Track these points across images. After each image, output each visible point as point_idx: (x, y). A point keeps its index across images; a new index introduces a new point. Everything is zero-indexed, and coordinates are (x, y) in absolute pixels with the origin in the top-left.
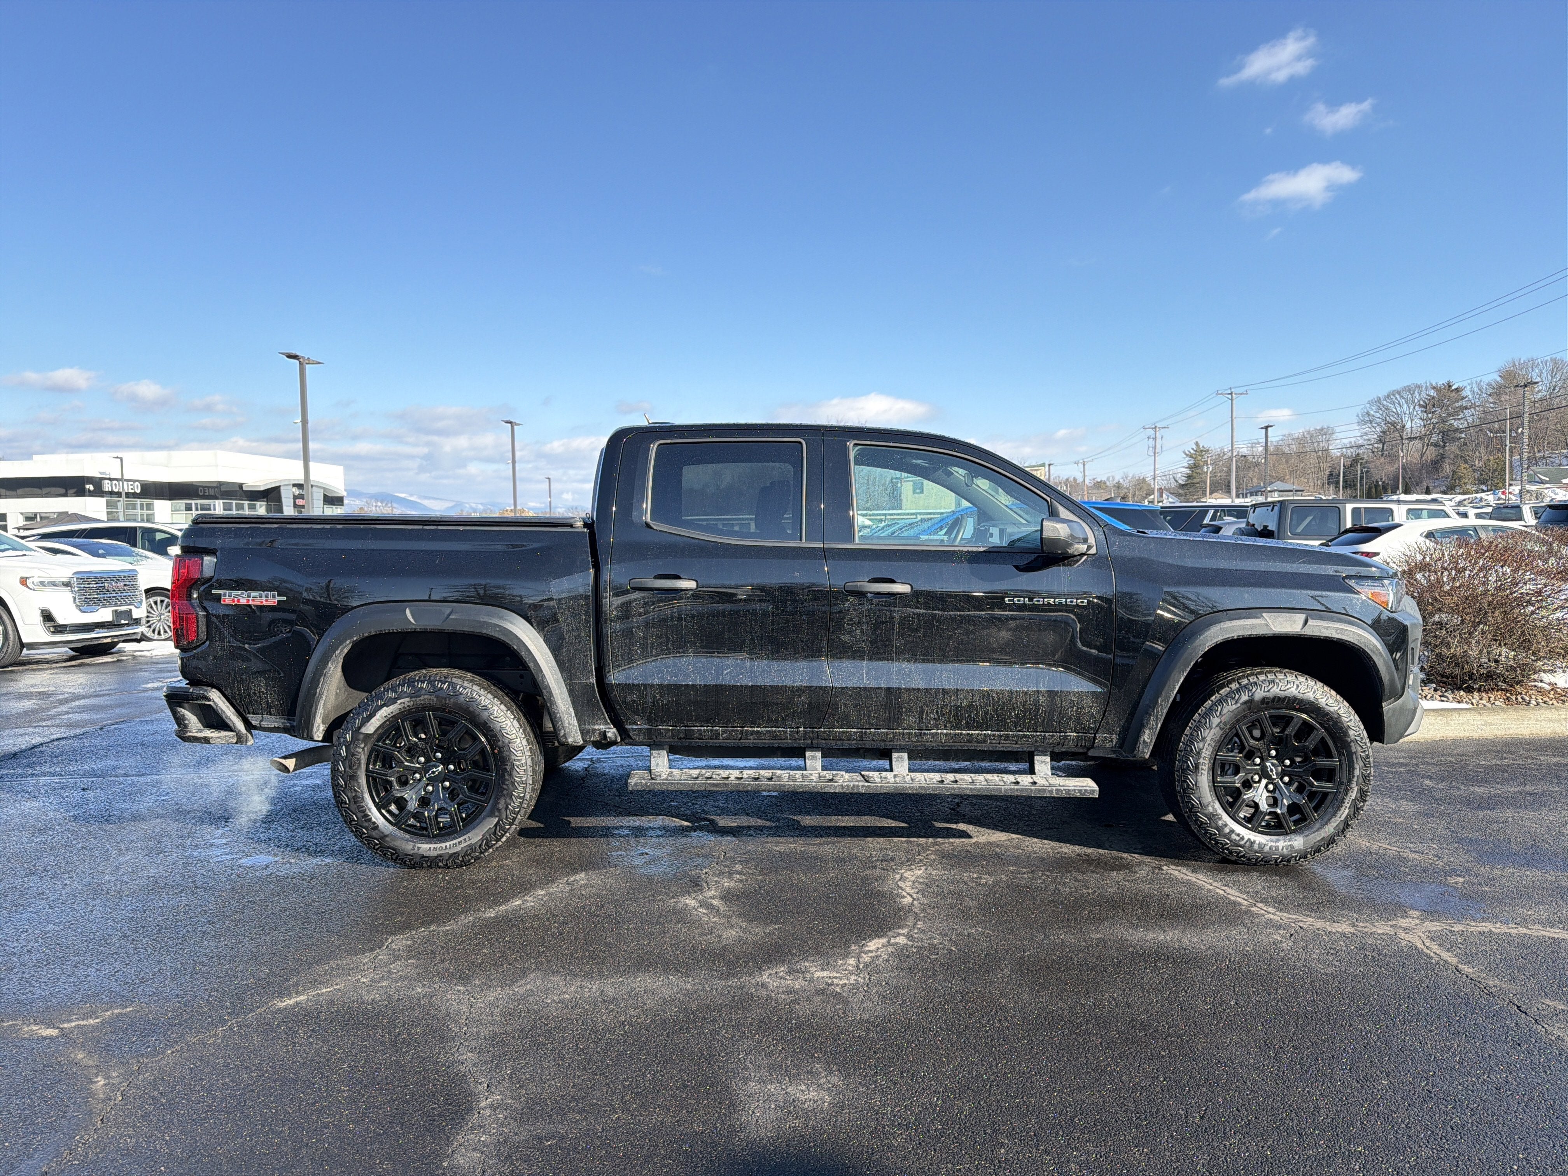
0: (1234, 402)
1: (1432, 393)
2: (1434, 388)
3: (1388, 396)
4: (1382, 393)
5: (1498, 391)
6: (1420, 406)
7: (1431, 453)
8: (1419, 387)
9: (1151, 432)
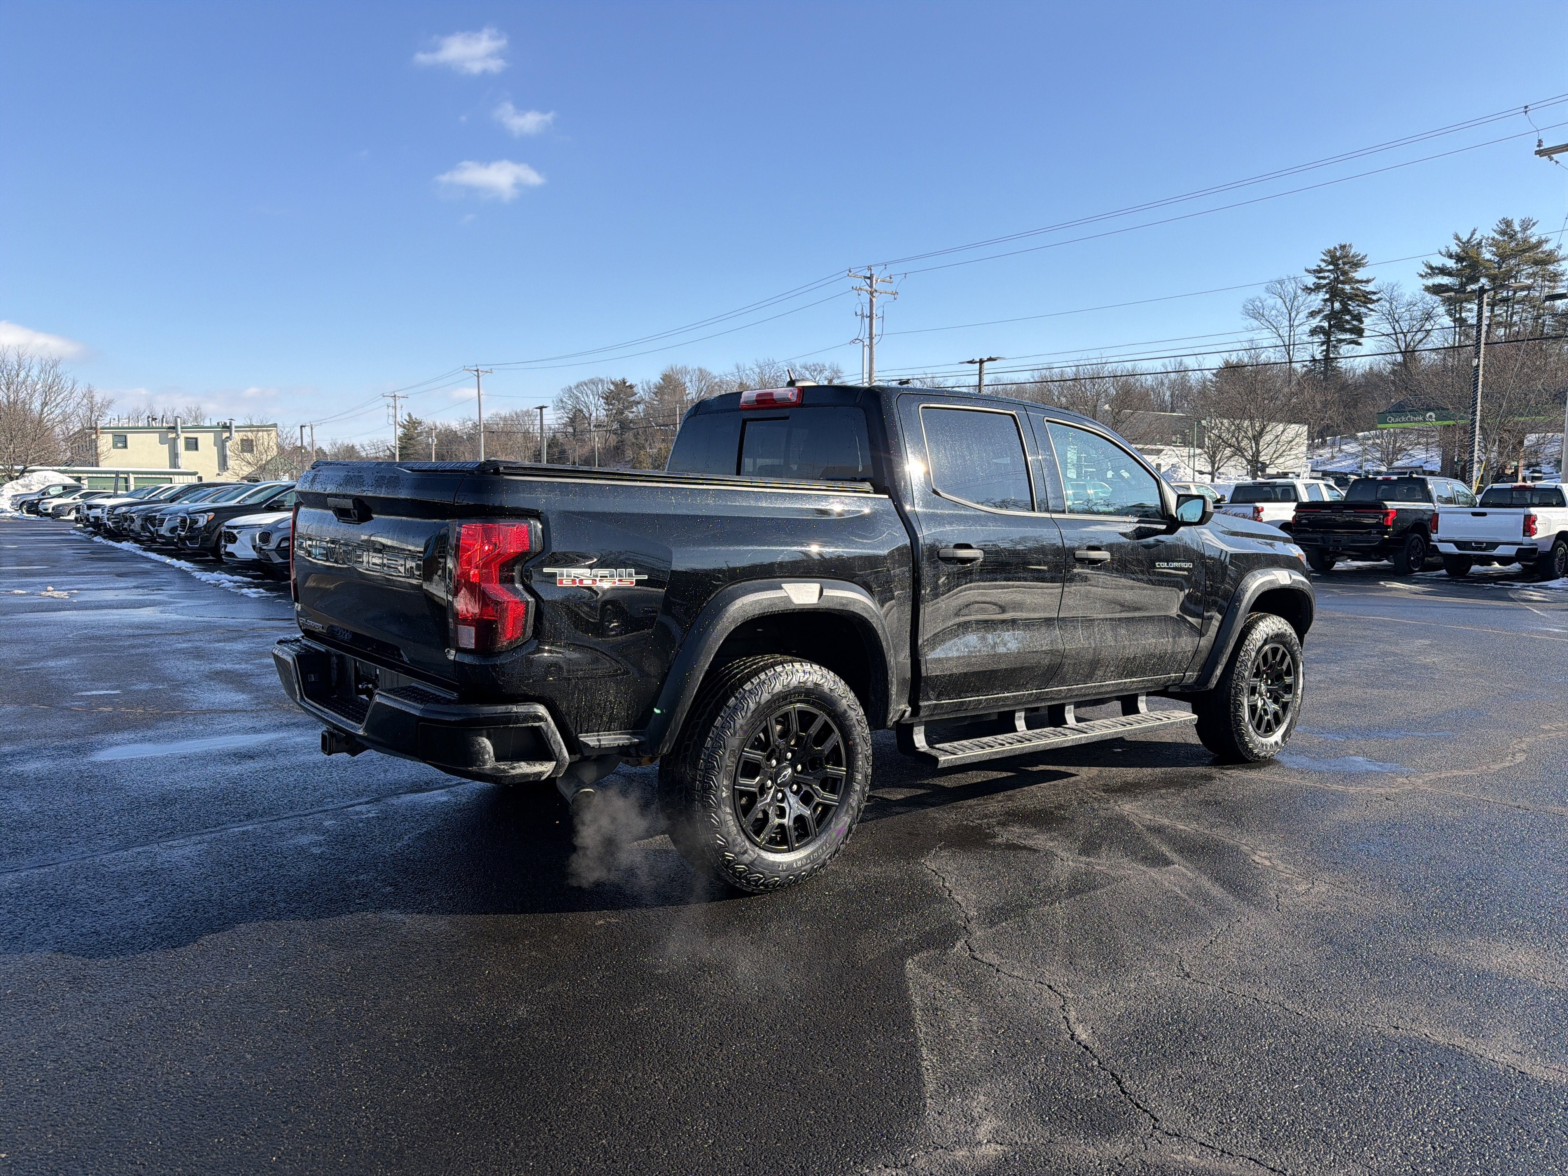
0: (481, 379)
1: (612, 387)
2: (612, 383)
3: (577, 387)
4: (573, 385)
5: (660, 391)
6: (602, 397)
7: (613, 440)
8: (601, 381)
9: (391, 400)
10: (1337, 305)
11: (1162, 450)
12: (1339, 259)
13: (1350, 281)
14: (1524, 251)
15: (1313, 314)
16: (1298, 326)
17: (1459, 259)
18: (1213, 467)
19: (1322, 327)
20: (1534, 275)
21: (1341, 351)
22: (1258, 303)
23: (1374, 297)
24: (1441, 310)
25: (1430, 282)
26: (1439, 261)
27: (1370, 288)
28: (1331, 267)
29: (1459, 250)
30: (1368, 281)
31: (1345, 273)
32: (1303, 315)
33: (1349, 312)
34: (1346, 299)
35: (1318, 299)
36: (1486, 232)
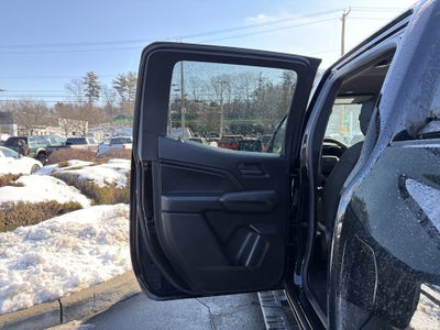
10: (91, 88)
11: (46, 128)
12: (91, 76)
13: (94, 82)
15: (85, 90)
16: (82, 93)
19: (88, 94)
22: (69, 85)
24: (117, 93)
25: (114, 85)
26: (116, 80)
27: (100, 85)
28: (89, 78)
29: (120, 78)
30: (99, 83)
31: (93, 80)
32: (82, 90)
33: (95, 91)
34: (94, 87)
35: (86, 86)
36: (126, 74)
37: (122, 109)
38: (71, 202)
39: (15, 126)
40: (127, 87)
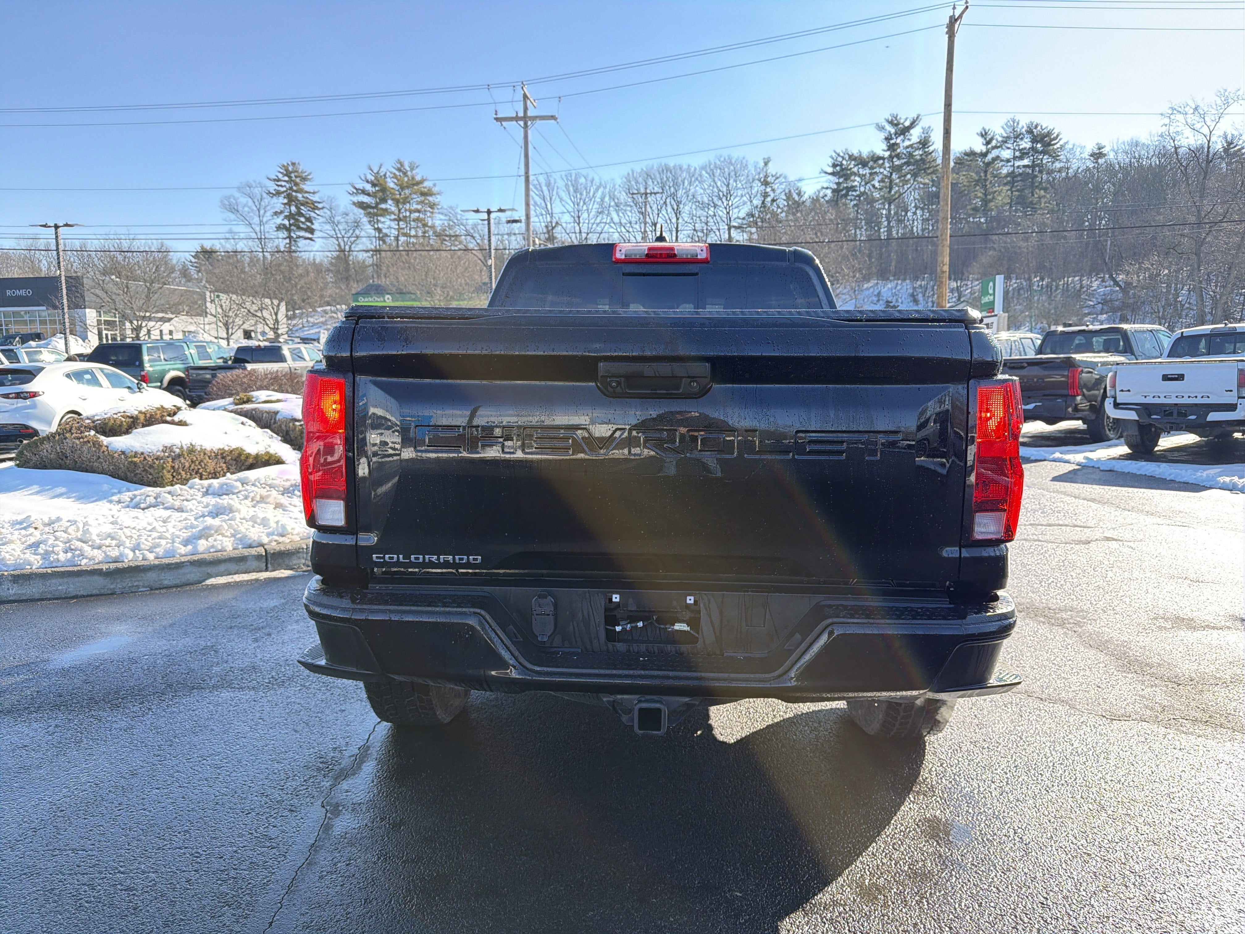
10: (293, 209)
11: (172, 319)
12: (291, 172)
13: (300, 191)
14: (414, 185)
15: (276, 213)
16: (266, 222)
17: (374, 185)
18: (228, 333)
19: (284, 225)
20: (422, 202)
21: (299, 244)
22: (232, 200)
23: (320, 206)
24: (365, 220)
25: (357, 199)
26: (361, 185)
27: (315, 198)
28: (286, 178)
29: (373, 178)
30: (314, 193)
31: (296, 184)
32: (269, 214)
33: (302, 215)
34: (299, 204)
35: (279, 203)
36: (388, 168)
37: (377, 266)
38: (267, 453)
39: (91, 315)
40: (390, 205)
